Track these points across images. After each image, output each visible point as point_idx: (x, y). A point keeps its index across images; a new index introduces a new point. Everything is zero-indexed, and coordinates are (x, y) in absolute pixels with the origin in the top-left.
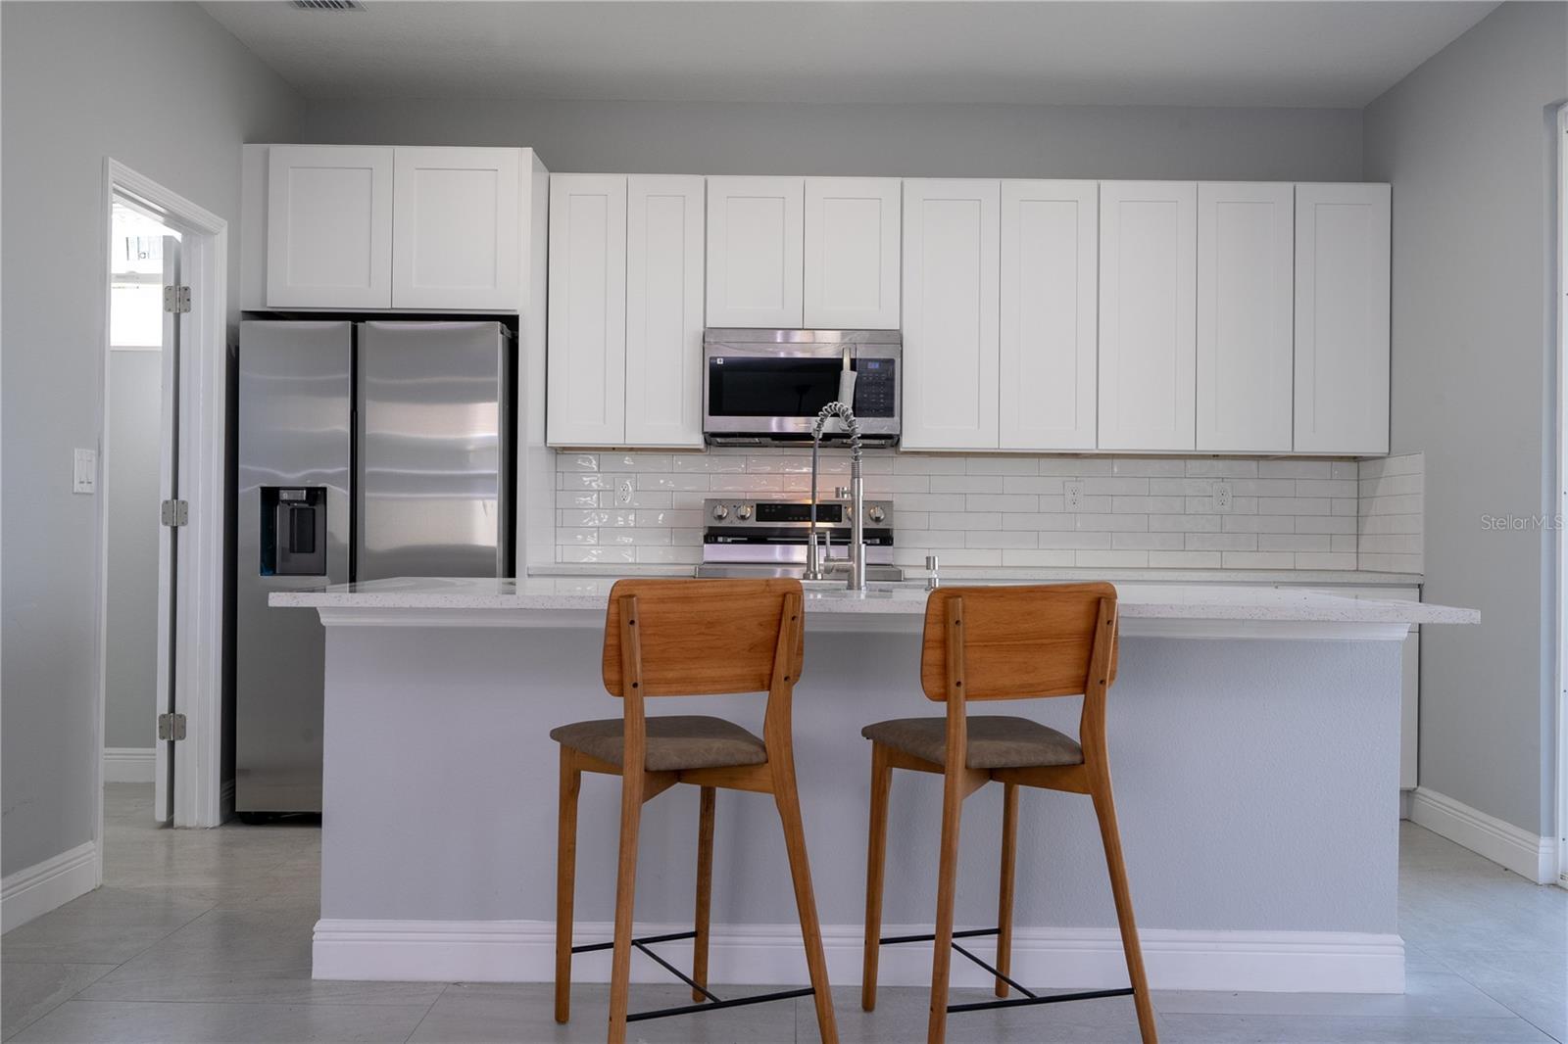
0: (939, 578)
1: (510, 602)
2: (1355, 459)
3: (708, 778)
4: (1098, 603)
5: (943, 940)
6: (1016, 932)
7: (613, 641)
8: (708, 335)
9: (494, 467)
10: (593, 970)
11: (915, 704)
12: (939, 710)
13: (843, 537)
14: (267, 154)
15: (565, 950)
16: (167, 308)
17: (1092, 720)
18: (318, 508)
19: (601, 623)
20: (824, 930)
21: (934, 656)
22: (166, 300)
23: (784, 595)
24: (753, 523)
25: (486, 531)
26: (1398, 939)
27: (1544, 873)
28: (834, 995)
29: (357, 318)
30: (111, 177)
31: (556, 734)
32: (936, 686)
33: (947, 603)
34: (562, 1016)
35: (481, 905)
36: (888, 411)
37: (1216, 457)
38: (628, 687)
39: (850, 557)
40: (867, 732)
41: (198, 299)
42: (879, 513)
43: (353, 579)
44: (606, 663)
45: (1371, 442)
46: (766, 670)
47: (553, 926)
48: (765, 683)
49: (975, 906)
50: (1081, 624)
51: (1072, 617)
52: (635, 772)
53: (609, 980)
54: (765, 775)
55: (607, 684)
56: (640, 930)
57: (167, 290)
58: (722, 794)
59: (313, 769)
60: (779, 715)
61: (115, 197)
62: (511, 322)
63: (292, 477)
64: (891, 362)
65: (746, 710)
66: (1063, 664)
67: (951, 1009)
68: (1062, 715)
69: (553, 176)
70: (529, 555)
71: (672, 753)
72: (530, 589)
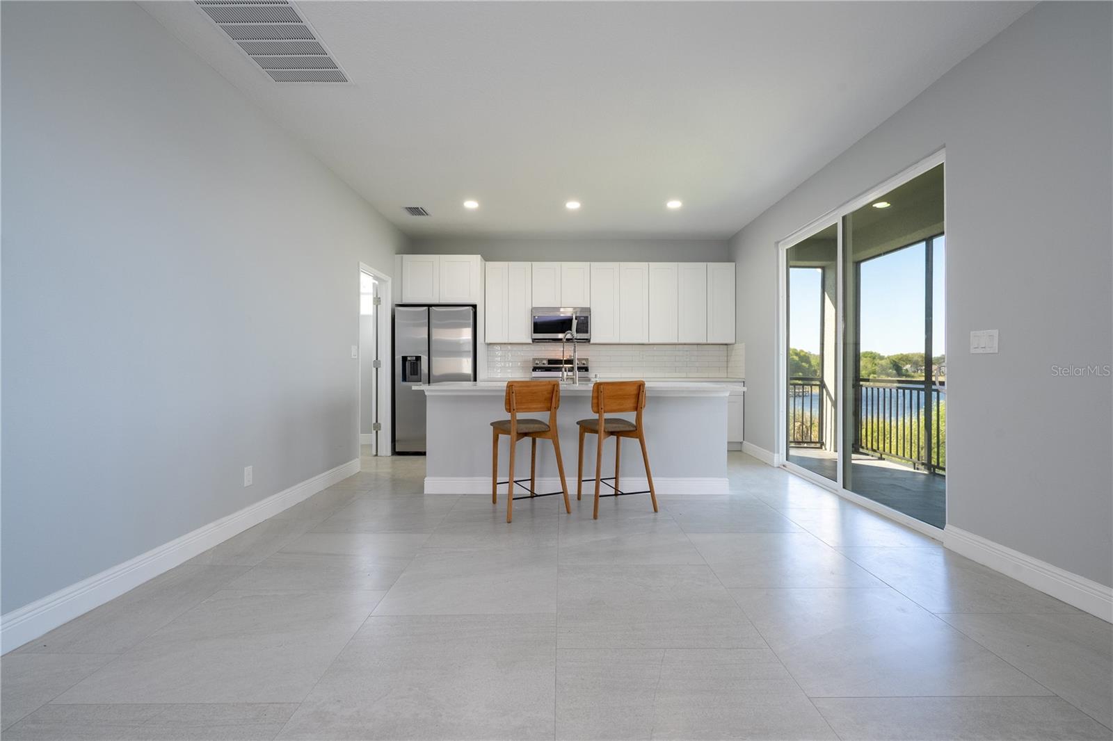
0: (599, 380)
1: (474, 388)
2: (726, 344)
3: (534, 435)
4: (640, 386)
5: (598, 480)
6: (621, 479)
7: (508, 398)
8: (533, 309)
9: (471, 348)
10: (502, 490)
11: (590, 415)
12: (596, 416)
13: (571, 370)
14: (402, 257)
15: (495, 484)
16: (374, 304)
17: (639, 418)
18: (418, 362)
19: (505, 394)
20: (566, 479)
21: (595, 401)
22: (374, 301)
23: (554, 385)
24: (547, 365)
25: (467, 368)
26: (727, 479)
27: (776, 464)
28: (569, 496)
29: (429, 306)
30: (361, 266)
31: (492, 424)
32: (596, 409)
33: (598, 386)
34: (494, 502)
35: (471, 473)
36: (587, 332)
37: (685, 344)
38: (512, 410)
39: (574, 375)
40: (578, 423)
41: (383, 301)
42: (584, 362)
43: (429, 383)
44: (506, 404)
45: (730, 340)
46: (549, 405)
47: (492, 478)
48: (549, 409)
49: (608, 470)
50: (635, 392)
51: (633, 390)
52: (514, 433)
53: (507, 493)
54: (549, 434)
55: (506, 409)
56: (515, 479)
57: (374, 298)
58: (538, 440)
59: (423, 439)
60: (553, 418)
61: (362, 273)
62: (474, 307)
63: (411, 353)
64: (587, 317)
65: (543, 416)
66: (631, 403)
67: (600, 496)
68: (630, 417)
69: (487, 263)
70: (480, 376)
71: (524, 428)
72: (480, 384)
